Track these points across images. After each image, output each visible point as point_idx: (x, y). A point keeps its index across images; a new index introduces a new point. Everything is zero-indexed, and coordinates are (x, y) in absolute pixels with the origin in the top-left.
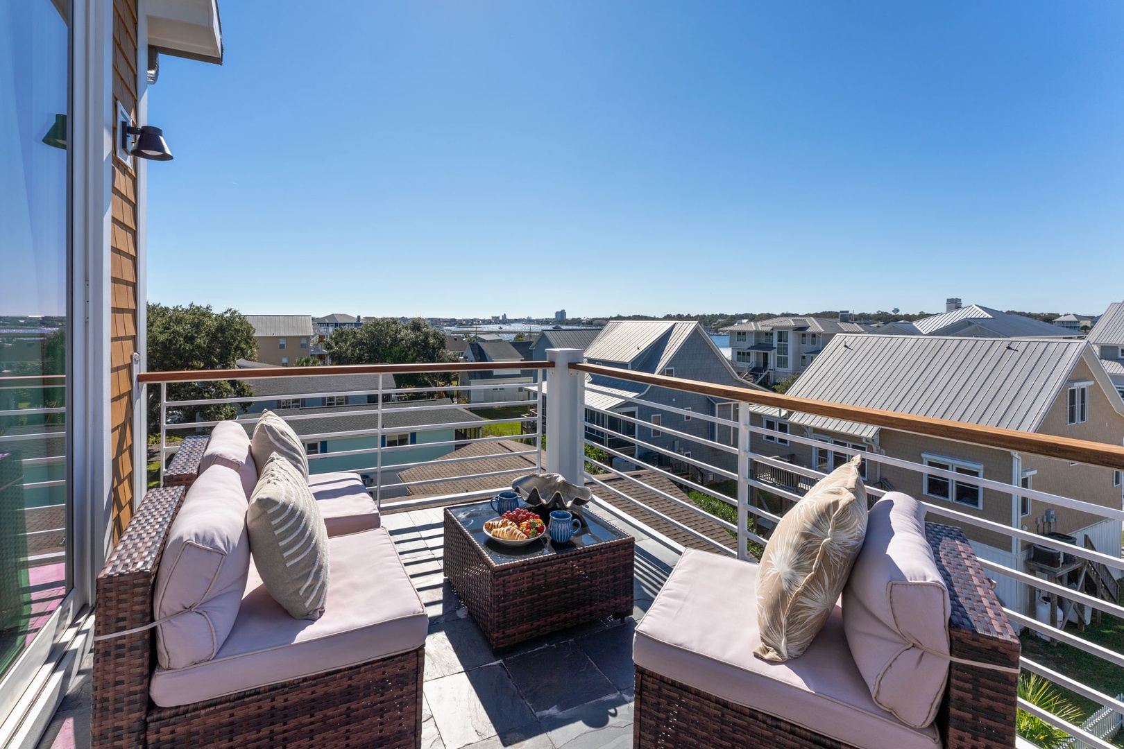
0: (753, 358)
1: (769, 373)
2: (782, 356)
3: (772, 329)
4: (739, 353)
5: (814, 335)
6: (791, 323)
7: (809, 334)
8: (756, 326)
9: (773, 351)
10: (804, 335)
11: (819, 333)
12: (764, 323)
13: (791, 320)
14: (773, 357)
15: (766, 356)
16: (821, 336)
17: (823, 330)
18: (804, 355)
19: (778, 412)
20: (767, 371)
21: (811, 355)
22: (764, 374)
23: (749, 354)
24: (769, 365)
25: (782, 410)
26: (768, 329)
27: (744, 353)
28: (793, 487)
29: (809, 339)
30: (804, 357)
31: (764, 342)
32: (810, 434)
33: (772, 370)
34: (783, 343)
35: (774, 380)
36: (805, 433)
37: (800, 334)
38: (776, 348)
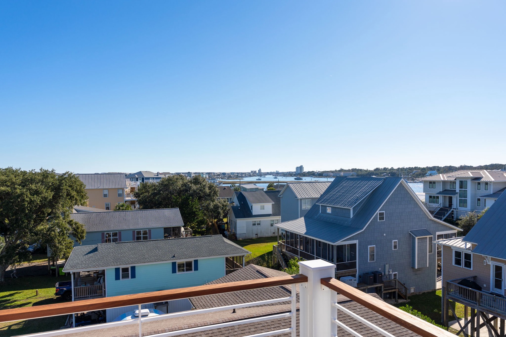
0: (441, 200)
1: (453, 211)
2: (463, 199)
3: (455, 179)
4: (430, 197)
5: (487, 183)
6: (470, 174)
7: (483, 182)
8: (443, 177)
9: (456, 195)
10: (479, 184)
11: (491, 182)
12: (451, 174)
13: (469, 172)
14: (456, 200)
15: (451, 199)
16: (492, 184)
17: (493, 180)
18: (479, 198)
19: (464, 245)
20: (452, 210)
21: (485, 198)
22: (449, 212)
23: (438, 197)
24: (453, 205)
25: (467, 243)
26: (452, 179)
27: (434, 197)
28: (476, 301)
29: (482, 186)
30: (479, 200)
31: (450, 189)
32: (489, 261)
33: (456, 209)
34: (463, 189)
35: (457, 216)
36: (485, 261)
37: (476, 183)
38: (458, 193)
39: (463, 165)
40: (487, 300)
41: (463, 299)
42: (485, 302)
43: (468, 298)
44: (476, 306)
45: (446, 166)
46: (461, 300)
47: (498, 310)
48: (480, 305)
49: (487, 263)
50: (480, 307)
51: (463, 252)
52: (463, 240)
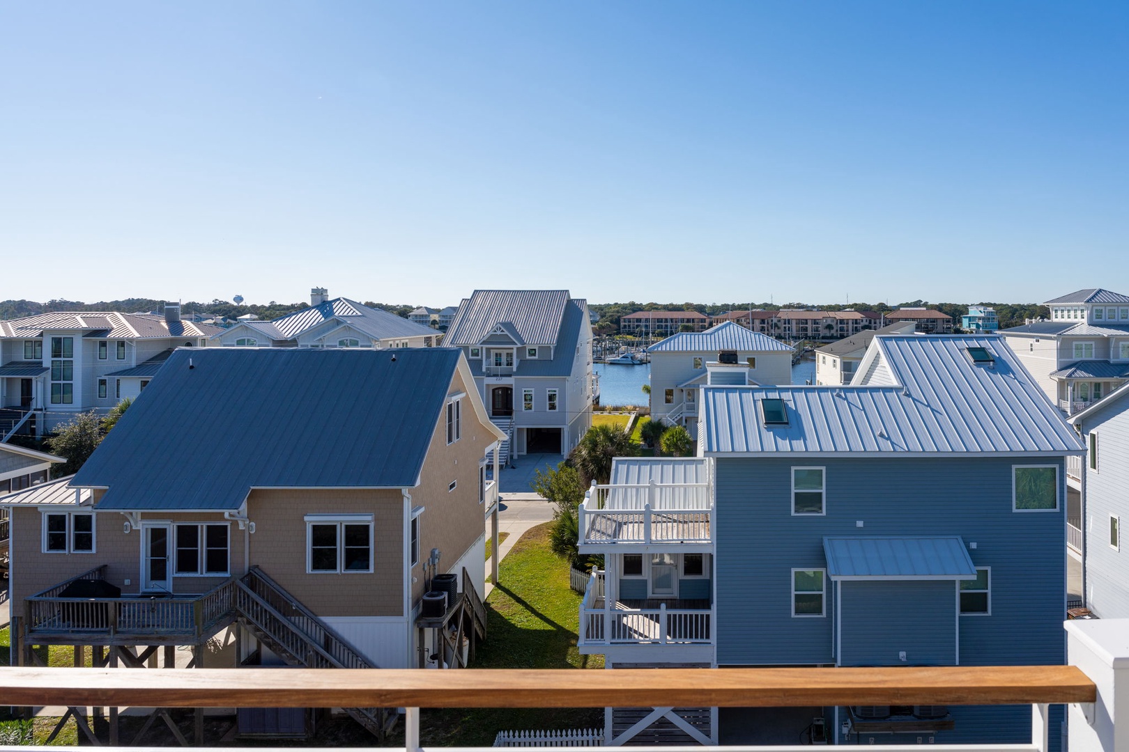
1: (33, 416)
2: (62, 382)
3: (41, 335)
5: (121, 343)
6: (80, 322)
7: (113, 340)
8: (6, 329)
9: (43, 375)
10: (103, 344)
11: (131, 340)
12: (27, 322)
13: (78, 318)
14: (41, 388)
15: (27, 386)
16: (134, 344)
17: (137, 335)
18: (103, 378)
19: (74, 496)
20: (31, 412)
21: (117, 377)
22: (24, 419)
24: (34, 402)
25: (82, 491)
26: (33, 334)
28: (107, 626)
29: (112, 350)
30: (103, 382)
31: (24, 360)
32: (136, 522)
33: (41, 410)
34: (62, 359)
35: (45, 428)
36: (126, 523)
37: (95, 342)
38: (48, 369)
39: (58, 299)
40: (134, 615)
41: (73, 632)
42: (129, 622)
43: (85, 624)
44: (107, 636)
45: (10, 301)
46: (67, 636)
47: (161, 629)
48: (117, 632)
49: (131, 526)
50: (118, 636)
51: (70, 514)
52: (73, 484)
